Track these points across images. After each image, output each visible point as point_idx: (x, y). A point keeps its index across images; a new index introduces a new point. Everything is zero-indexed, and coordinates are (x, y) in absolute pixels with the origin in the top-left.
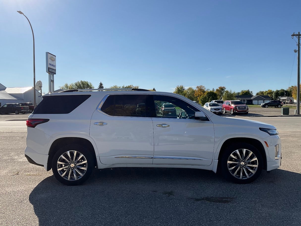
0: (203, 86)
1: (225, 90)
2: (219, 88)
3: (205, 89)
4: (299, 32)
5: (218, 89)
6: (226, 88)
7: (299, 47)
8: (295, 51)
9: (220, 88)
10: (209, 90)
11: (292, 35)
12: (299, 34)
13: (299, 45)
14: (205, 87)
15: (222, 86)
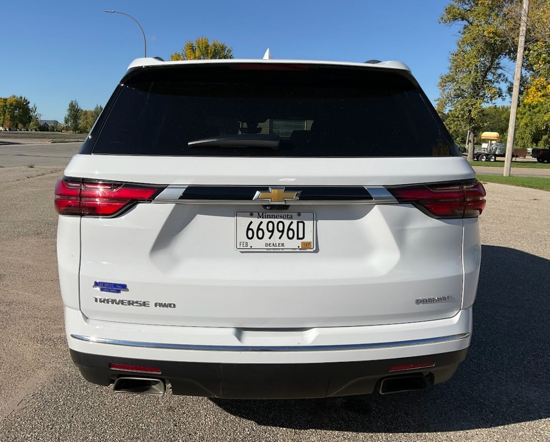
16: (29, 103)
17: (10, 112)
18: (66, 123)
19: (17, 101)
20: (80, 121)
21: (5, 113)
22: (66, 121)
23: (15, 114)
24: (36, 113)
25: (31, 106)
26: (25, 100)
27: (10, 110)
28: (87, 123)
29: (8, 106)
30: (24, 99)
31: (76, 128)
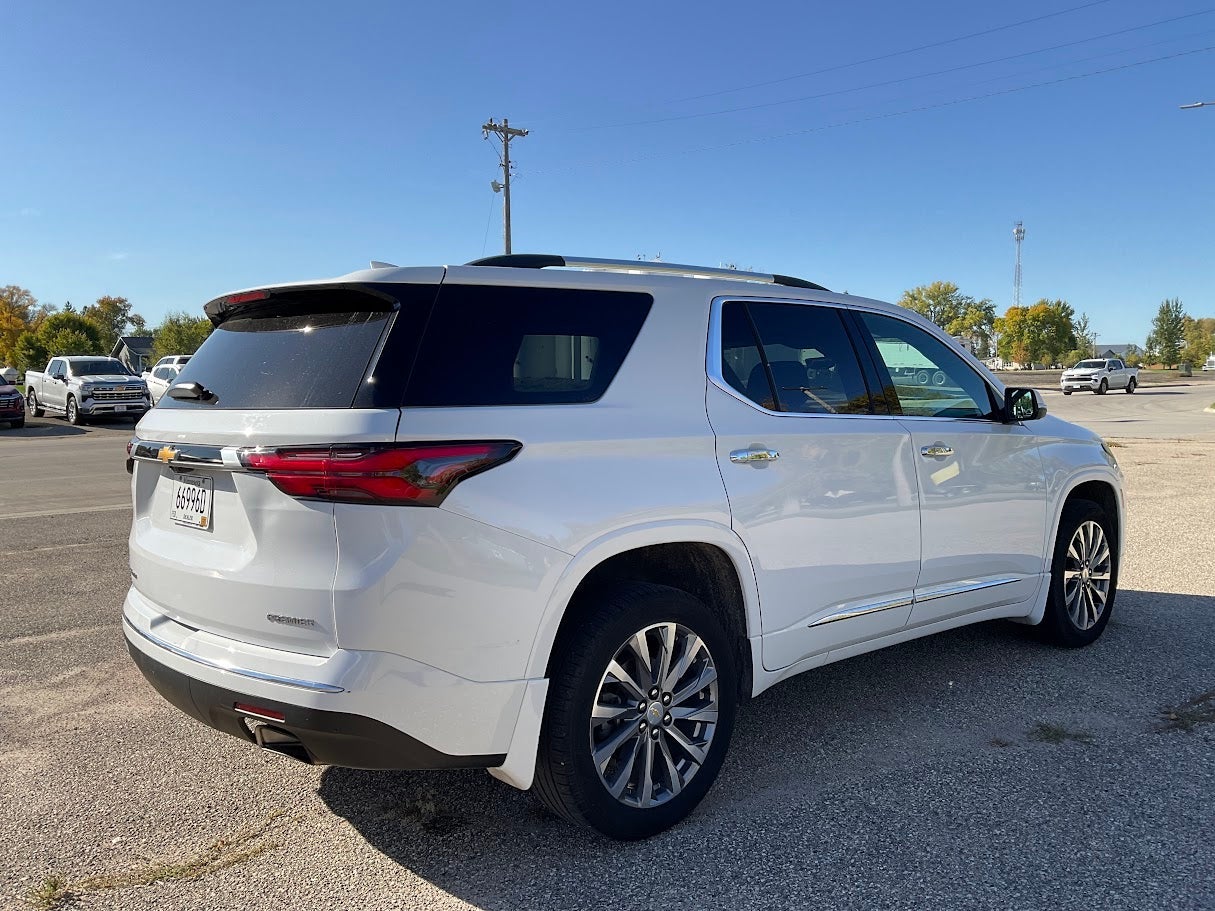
0: (23, 289)
1: (130, 314)
2: (102, 302)
3: (33, 302)
4: (506, 121)
5: (97, 306)
6: (130, 306)
7: (507, 176)
8: (496, 188)
9: (104, 302)
10: (53, 308)
11: (484, 127)
12: (506, 126)
13: (507, 167)
14: (34, 294)
15: (113, 297)
16: (1072, 312)
17: (1033, 332)
18: (1151, 348)
19: (1047, 311)
20: (1182, 343)
21: (1022, 335)
22: (1151, 345)
23: (1041, 338)
24: (1085, 332)
25: (1075, 319)
26: (1065, 308)
27: (1032, 328)
28: (1200, 347)
29: (1029, 322)
30: (1064, 305)
31: (1171, 359)
